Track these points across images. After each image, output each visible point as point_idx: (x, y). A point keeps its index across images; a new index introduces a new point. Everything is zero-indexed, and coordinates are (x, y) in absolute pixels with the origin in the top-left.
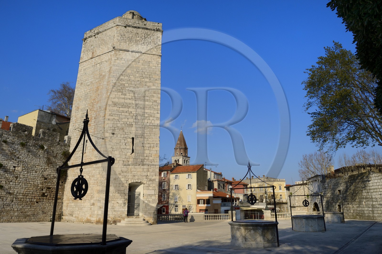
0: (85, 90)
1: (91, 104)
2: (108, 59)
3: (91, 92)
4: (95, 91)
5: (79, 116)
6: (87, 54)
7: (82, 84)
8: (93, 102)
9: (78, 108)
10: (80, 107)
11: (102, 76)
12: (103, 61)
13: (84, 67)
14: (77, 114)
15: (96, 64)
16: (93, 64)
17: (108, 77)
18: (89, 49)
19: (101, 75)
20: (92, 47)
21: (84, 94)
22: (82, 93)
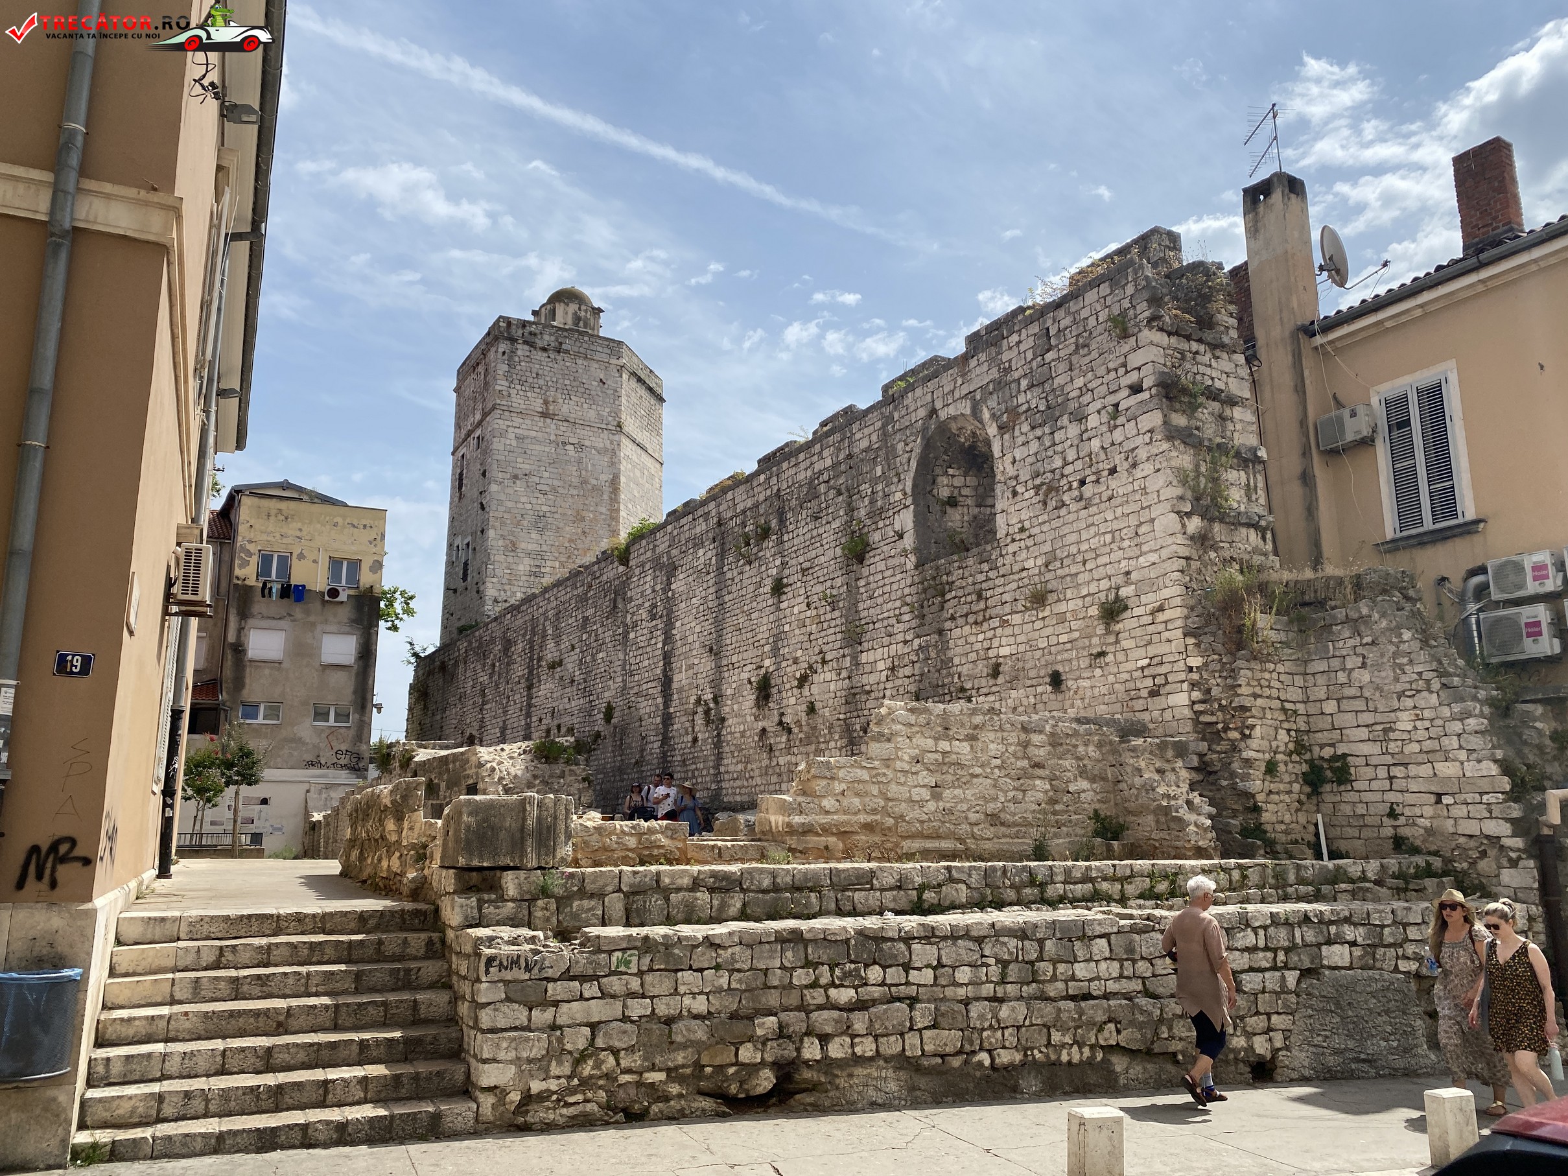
0: (534, 501)
1: (563, 550)
2: (602, 445)
3: (556, 516)
4: (571, 518)
5: (521, 567)
6: (521, 393)
7: (516, 477)
8: (567, 545)
9: (514, 545)
10: (523, 545)
11: (590, 487)
12: (587, 443)
13: (516, 430)
14: (510, 559)
15: (564, 443)
16: (553, 438)
17: (611, 498)
18: (530, 380)
19: (585, 482)
20: (541, 382)
21: (531, 513)
22: (520, 505)
